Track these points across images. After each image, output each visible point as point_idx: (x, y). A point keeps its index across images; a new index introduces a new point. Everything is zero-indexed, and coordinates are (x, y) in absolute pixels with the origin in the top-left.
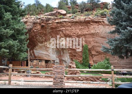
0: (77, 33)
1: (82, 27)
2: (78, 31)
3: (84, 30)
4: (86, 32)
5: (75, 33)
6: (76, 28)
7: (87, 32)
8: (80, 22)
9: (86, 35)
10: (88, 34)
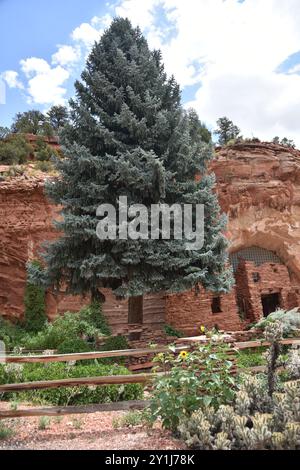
0: (9, 225)
1: (27, 208)
2: (13, 219)
3: (32, 217)
4: (38, 223)
5: (4, 225)
6: (8, 209)
7: (43, 223)
8: (20, 191)
9: (39, 230)
10: (46, 230)
